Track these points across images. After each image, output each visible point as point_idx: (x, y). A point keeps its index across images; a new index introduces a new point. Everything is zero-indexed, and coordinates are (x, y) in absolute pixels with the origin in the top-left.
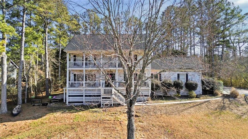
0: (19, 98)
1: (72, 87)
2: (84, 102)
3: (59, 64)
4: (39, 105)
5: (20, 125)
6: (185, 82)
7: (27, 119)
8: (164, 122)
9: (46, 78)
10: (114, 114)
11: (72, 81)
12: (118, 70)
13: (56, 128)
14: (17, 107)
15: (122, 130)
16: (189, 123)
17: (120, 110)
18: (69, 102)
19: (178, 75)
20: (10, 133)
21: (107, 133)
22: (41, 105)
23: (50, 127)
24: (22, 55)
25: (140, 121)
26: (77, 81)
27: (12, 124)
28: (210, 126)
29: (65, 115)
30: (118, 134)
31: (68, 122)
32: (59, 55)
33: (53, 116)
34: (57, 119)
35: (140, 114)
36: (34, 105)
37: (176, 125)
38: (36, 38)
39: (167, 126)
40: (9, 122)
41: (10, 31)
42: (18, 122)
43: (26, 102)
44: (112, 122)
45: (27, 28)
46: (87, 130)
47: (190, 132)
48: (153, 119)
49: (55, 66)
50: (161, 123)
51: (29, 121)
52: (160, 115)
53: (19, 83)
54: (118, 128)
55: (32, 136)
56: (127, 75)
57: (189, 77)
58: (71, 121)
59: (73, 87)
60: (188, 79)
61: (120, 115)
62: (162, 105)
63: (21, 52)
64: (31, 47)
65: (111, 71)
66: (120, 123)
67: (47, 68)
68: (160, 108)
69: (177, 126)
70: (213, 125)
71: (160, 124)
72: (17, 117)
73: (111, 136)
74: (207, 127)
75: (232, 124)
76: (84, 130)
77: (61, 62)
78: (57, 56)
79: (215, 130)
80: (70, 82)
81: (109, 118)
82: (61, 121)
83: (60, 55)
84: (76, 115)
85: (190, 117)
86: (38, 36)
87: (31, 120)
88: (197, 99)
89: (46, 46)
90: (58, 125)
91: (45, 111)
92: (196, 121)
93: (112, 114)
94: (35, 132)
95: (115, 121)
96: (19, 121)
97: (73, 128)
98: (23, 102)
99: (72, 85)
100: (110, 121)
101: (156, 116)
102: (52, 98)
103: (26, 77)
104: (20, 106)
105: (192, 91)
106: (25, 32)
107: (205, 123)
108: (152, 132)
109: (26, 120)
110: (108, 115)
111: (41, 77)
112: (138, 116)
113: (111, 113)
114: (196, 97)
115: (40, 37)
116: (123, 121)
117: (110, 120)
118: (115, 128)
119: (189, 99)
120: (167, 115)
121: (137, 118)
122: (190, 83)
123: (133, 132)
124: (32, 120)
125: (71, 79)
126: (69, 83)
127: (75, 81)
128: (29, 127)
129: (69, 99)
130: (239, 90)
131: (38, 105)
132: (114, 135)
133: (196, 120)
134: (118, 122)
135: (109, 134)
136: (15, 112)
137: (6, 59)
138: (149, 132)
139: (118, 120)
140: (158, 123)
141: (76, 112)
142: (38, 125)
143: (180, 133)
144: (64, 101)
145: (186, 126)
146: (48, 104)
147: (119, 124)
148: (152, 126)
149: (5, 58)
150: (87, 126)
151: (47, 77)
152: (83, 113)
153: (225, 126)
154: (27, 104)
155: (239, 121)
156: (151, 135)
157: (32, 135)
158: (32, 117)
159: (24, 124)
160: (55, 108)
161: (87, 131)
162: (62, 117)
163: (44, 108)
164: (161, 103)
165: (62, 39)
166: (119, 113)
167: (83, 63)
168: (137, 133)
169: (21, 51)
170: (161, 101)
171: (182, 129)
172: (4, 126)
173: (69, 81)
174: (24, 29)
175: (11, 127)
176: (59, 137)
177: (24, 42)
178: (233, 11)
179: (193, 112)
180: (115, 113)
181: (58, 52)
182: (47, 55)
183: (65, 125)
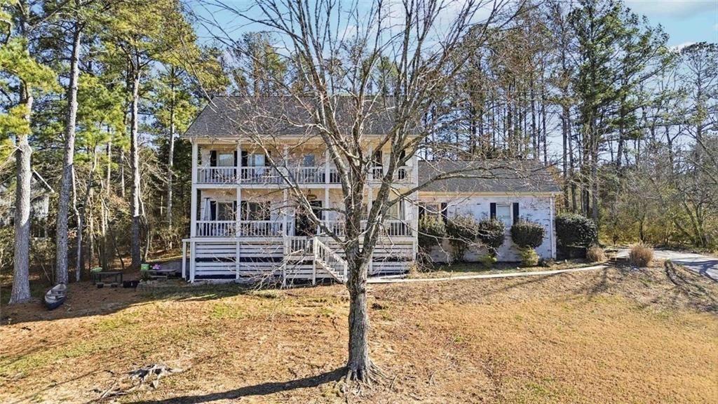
0: (59, 267)
1: (205, 234)
2: (238, 277)
3: (168, 181)
4: (116, 286)
5: (66, 328)
6: (512, 224)
7: (84, 315)
8: (448, 319)
9: (131, 216)
10: (317, 301)
11: (205, 220)
12: (331, 191)
13: (164, 333)
14: (56, 288)
15: (337, 337)
16: (513, 320)
17: (333, 293)
18: (197, 277)
19: (493, 206)
20: (42, 344)
21: (298, 344)
22: (121, 287)
23: (147, 332)
24: (70, 149)
25: (384, 317)
26: (219, 219)
27: (47, 326)
28: (567, 327)
29: (186, 305)
30: (327, 347)
31: (195, 320)
32: (168, 157)
33: (154, 307)
34: (166, 313)
35: (385, 303)
36: (100, 287)
37: (478, 326)
38: (106, 106)
39: (454, 329)
40: (36, 320)
41: (43, 79)
42: (60, 322)
43: (78, 278)
44: (312, 319)
45: (83, 78)
46: (247, 338)
47: (512, 342)
48: (420, 312)
49: (157, 186)
50: (438, 321)
51: (92, 318)
52: (439, 305)
53: (61, 226)
54: (329, 333)
55: (100, 351)
56: (350, 191)
57: (521, 213)
58: (204, 318)
59: (208, 234)
60: (520, 216)
61: (334, 305)
62: (446, 282)
63: (68, 143)
64: (93, 129)
65: (312, 193)
66: (333, 322)
67: (136, 189)
68: (440, 288)
69: (480, 328)
70: (574, 326)
71: (437, 323)
72: (59, 311)
73: (307, 351)
74: (558, 330)
75: (623, 325)
76: (238, 339)
77: (173, 176)
78: (163, 158)
79: (577, 337)
80: (202, 222)
81: (305, 311)
82: (177, 319)
83: (171, 156)
84: (216, 305)
85: (516, 308)
86: (113, 100)
87: (95, 317)
88: (541, 268)
89: (132, 129)
90: (168, 326)
91: (133, 298)
92: (532, 317)
93: (313, 303)
94: (110, 343)
95: (319, 319)
96: (64, 320)
97: (207, 333)
98: (71, 279)
99: (206, 231)
100: (307, 318)
101: (427, 307)
102: (150, 268)
103: (78, 214)
104: (64, 285)
105: (528, 247)
106: (77, 88)
107: (554, 321)
108: (414, 341)
109: (83, 318)
110: (301, 305)
111: (120, 215)
112: (380, 308)
113: (310, 299)
114: (539, 262)
115: (119, 101)
116: (341, 317)
117: (307, 316)
118: (319, 333)
119: (518, 268)
120: (457, 304)
121: (379, 311)
122: (523, 228)
123: (363, 332)
124: (98, 316)
125: (202, 216)
126: (198, 224)
127: (213, 218)
128: (92, 333)
129: (198, 269)
130: (661, 251)
131: (112, 286)
132: (315, 348)
133: (531, 315)
134: (327, 320)
135: (302, 347)
136: (51, 299)
137: (30, 155)
138: (405, 341)
139: (328, 316)
140: (432, 322)
141: (215, 299)
142: (116, 327)
143: (487, 343)
144: (184, 276)
145: (504, 327)
146: (139, 282)
147: (331, 324)
148: (414, 327)
149: (26, 154)
150: (244, 328)
151: (137, 214)
152: (236, 299)
153: (605, 328)
154: (80, 283)
155: (643, 320)
156: (410, 347)
157: (100, 349)
158: (98, 309)
159: (78, 326)
160: (160, 292)
161: (244, 340)
162: (179, 310)
163: (128, 293)
164: (443, 277)
165: (176, 111)
166: (330, 301)
167: (235, 170)
168: (376, 343)
169: (68, 138)
170: (444, 272)
171: (491, 335)
172: (25, 332)
173: (198, 218)
174: (76, 78)
175: (42, 333)
176: (172, 352)
177: (75, 116)
178: (644, 39)
179: (527, 297)
180: (321, 301)
181: (165, 149)
182: (136, 152)
183: (188, 326)
